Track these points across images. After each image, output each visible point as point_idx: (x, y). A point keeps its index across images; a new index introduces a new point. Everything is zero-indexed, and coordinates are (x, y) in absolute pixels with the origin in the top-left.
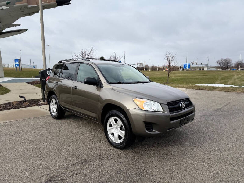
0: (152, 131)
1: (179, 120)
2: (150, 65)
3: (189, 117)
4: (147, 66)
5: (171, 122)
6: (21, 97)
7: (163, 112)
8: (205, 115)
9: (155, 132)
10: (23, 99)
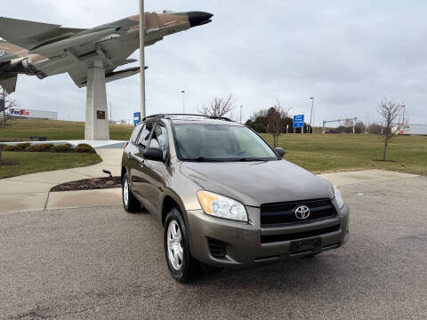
0: (224, 258)
1: (288, 242)
2: (367, 123)
3: (320, 239)
4: (361, 124)
5: (263, 245)
6: (105, 171)
7: (248, 223)
8: (414, 237)
9: (230, 260)
10: (107, 175)
